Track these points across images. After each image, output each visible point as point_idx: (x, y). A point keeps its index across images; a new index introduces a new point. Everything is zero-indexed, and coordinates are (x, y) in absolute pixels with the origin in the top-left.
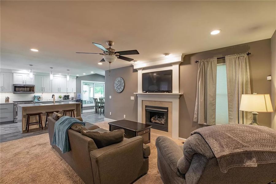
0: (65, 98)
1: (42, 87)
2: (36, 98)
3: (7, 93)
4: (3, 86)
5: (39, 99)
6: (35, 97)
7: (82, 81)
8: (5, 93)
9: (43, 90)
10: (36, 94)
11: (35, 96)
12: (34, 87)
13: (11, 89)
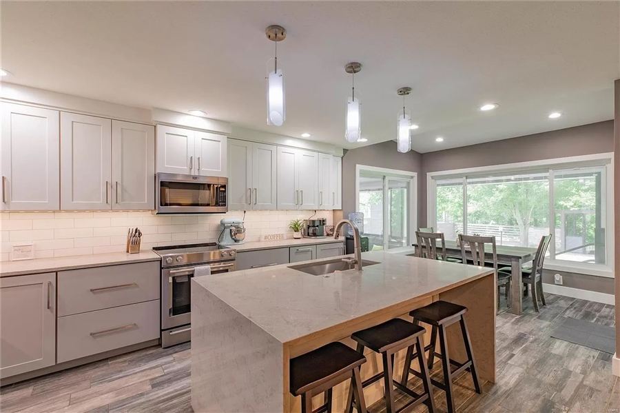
0: (311, 230)
1: (248, 187)
2: (227, 231)
3: (135, 210)
4: (119, 182)
5: (238, 237)
6: (222, 228)
7: (359, 167)
8: (127, 210)
9: (250, 202)
10: (231, 217)
11: (222, 224)
12: (224, 186)
13: (148, 194)
